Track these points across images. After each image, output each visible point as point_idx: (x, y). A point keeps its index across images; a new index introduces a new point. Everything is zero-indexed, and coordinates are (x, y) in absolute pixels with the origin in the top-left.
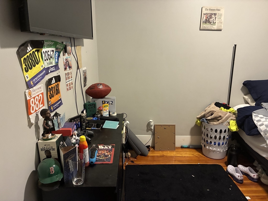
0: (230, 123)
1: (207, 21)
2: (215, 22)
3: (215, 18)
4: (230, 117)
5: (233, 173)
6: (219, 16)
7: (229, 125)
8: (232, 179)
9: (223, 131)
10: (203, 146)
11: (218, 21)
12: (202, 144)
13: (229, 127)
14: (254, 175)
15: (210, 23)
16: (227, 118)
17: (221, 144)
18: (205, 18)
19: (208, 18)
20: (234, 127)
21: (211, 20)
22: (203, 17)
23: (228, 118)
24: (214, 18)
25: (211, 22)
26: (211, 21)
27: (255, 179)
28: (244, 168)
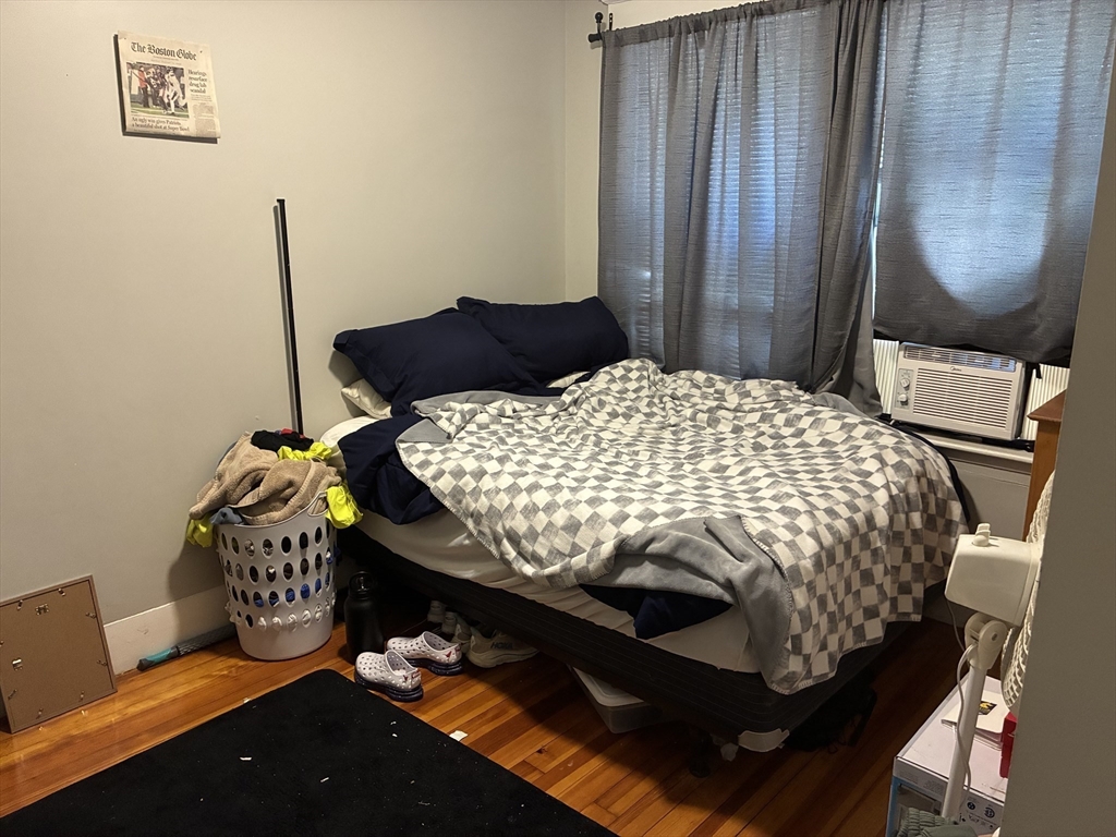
0: (329, 498)
1: (150, 97)
2: (186, 106)
3: (178, 86)
4: (322, 478)
5: (383, 674)
6: (193, 82)
7: (327, 506)
8: (386, 698)
9: (311, 535)
10: (240, 622)
11: (198, 103)
12: (234, 618)
13: (329, 516)
14: (446, 653)
15: (166, 106)
16: (315, 484)
17: (312, 588)
18: (136, 84)
19: (152, 86)
20: (344, 512)
21: (166, 94)
22: (130, 78)
23: (319, 482)
24: (177, 88)
25: (169, 104)
26: (166, 101)
27: (454, 664)
28: (409, 645)
